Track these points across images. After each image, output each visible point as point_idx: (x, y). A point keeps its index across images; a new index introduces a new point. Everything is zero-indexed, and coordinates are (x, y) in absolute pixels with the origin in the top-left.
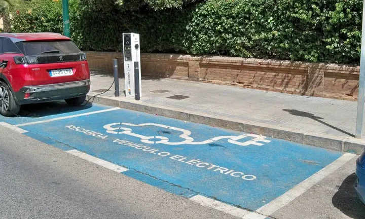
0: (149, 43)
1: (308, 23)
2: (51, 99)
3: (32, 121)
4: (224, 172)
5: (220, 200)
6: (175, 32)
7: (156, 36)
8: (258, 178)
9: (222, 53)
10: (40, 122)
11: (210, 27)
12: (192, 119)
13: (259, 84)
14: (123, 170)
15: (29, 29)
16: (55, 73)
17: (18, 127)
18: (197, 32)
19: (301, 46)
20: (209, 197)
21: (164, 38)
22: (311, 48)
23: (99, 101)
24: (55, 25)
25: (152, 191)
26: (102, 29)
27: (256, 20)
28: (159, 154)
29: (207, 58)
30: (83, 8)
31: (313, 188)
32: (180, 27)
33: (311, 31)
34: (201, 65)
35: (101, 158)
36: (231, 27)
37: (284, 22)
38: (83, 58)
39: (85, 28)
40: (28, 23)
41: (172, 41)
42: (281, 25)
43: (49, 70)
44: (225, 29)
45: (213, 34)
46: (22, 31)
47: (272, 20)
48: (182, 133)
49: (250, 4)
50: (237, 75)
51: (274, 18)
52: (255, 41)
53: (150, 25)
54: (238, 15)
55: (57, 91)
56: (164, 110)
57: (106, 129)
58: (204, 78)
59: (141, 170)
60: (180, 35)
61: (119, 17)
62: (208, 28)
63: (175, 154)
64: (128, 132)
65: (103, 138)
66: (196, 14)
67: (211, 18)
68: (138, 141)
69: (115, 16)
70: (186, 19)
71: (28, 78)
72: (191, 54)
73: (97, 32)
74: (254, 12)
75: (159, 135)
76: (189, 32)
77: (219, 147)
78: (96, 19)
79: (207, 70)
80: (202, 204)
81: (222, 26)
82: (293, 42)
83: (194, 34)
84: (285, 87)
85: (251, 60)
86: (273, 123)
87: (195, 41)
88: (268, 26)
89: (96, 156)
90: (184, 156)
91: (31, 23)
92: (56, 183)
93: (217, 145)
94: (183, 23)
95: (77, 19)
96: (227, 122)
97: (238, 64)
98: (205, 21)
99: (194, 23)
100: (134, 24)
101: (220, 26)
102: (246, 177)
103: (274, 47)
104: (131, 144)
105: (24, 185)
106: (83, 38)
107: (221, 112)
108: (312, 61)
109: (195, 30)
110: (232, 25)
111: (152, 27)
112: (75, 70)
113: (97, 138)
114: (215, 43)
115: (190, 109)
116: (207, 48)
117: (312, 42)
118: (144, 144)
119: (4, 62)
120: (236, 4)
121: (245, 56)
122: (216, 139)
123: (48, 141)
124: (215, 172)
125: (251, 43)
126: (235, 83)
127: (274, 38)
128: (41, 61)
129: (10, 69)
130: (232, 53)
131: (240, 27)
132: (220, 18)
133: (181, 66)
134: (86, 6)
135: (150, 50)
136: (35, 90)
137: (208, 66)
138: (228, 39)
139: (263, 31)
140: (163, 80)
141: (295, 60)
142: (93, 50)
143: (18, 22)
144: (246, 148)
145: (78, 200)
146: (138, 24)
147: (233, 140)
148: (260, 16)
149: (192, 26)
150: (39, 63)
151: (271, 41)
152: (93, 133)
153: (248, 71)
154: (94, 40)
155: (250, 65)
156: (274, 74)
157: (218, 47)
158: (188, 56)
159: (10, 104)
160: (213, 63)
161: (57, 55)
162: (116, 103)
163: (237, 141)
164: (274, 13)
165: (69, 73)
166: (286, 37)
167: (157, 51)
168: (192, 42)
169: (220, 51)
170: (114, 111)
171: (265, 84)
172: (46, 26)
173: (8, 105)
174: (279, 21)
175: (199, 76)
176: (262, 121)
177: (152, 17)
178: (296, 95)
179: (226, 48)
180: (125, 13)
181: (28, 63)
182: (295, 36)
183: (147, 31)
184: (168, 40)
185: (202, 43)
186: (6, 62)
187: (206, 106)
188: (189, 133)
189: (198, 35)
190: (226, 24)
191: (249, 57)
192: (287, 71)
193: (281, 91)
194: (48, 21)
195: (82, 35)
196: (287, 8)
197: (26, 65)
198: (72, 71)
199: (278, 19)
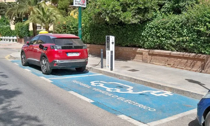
0: (124, 41)
1: (205, 33)
2: (67, 67)
3: (56, 77)
4: (141, 107)
5: (132, 118)
6: (136, 36)
7: (127, 38)
8: (156, 111)
9: (161, 48)
10: (60, 78)
11: (154, 34)
12: (136, 81)
13: (178, 66)
14: (92, 101)
15: (64, 32)
16: (70, 54)
17: (49, 79)
18: (147, 37)
19: (201, 45)
20: (127, 116)
21: (131, 39)
22: (207, 46)
23: (93, 70)
24: (76, 30)
25: (101, 111)
26: (100, 33)
27: (178, 30)
28: (113, 96)
29: (152, 51)
30: (90, 22)
31: (183, 117)
32: (139, 33)
33: (206, 37)
34: (149, 54)
35: (83, 96)
36: (165, 34)
37: (192, 32)
38: (85, 48)
39: (91, 32)
40: (63, 28)
41: (134, 41)
42: (191, 34)
43: (67, 53)
44: (162, 35)
45: (156, 38)
46: (60, 33)
47: (186, 31)
48: (129, 88)
49: (175, 22)
50: (168, 60)
51: (187, 30)
52: (177, 42)
53: (124, 32)
54: (168, 28)
55: (70, 63)
56: (123, 76)
57: (91, 84)
58: (150, 61)
59: (100, 102)
60: (139, 38)
61: (108, 27)
62: (153, 34)
63: (121, 97)
64: (102, 85)
65: (88, 87)
66: (147, 27)
67: (155, 29)
68: (105, 90)
69: (106, 27)
70: (142, 29)
71: (56, 56)
72: (144, 48)
73: (98, 34)
74: (177, 26)
75: (117, 88)
76: (143, 36)
77: (144, 96)
78: (97, 28)
79: (152, 57)
80: (122, 119)
81: (160, 34)
82: (197, 44)
83: (146, 37)
84: (192, 68)
85: (175, 53)
86: (177, 85)
87: (146, 41)
88: (184, 34)
89: (81, 95)
90: (124, 98)
91: (65, 29)
92: (59, 104)
93: (143, 95)
94: (141, 31)
95: (88, 27)
96: (153, 84)
97: (168, 54)
98: (152, 31)
99: (146, 32)
100: (116, 31)
101: (159, 33)
102: (150, 110)
103: (187, 46)
104: (100, 91)
105: (44, 103)
106: (90, 38)
107: (152, 79)
108: (207, 54)
109: (147, 35)
110: (166, 33)
111: (125, 33)
112: (80, 54)
113: (85, 87)
114: (157, 43)
115: (137, 76)
116: (152, 45)
117: (207, 43)
118: (107, 91)
119: (46, 47)
120: (168, 22)
121: (172, 50)
122: (144, 92)
123: (61, 87)
124: (136, 106)
125: (175, 43)
126: (166, 65)
127: (187, 41)
128: (63, 48)
129: (48, 51)
130: (165, 48)
131: (170, 34)
132: (159, 29)
133: (139, 54)
134: (92, 21)
135: (123, 45)
136: (59, 62)
137: (153, 55)
138: (163, 41)
139: (181, 37)
140: (129, 62)
141: (198, 53)
142: (95, 44)
143: (58, 28)
144: (158, 97)
145: (66, 111)
146: (118, 31)
147: (153, 93)
148: (180, 28)
149: (145, 33)
150: (62, 49)
151: (185, 42)
152: (84, 85)
153: (173, 59)
154: (96, 39)
155: (174, 55)
156: (186, 60)
157: (158, 45)
158: (143, 49)
159: (47, 68)
160: (155, 53)
161: (71, 45)
162: (100, 72)
163: (155, 93)
164: (187, 27)
165: (77, 55)
166: (193, 40)
167: (127, 46)
168: (145, 42)
169: (159, 47)
170: (99, 75)
171: (182, 66)
172: (72, 30)
173: (46, 69)
174: (189, 31)
175: (148, 60)
176: (172, 85)
177: (125, 27)
178: (197, 72)
179: (162, 45)
180: (112, 25)
181: (57, 49)
182: (198, 40)
183: (122, 35)
184: (133, 40)
185: (150, 42)
186: (47, 48)
187: (145, 76)
188: (132, 88)
189: (148, 38)
190: (162, 33)
191: (174, 51)
192: (194, 59)
193: (190, 70)
194: (73, 28)
195: (90, 36)
196: (194, 25)
197: (56, 50)
198: (78, 54)
199: (189, 30)
